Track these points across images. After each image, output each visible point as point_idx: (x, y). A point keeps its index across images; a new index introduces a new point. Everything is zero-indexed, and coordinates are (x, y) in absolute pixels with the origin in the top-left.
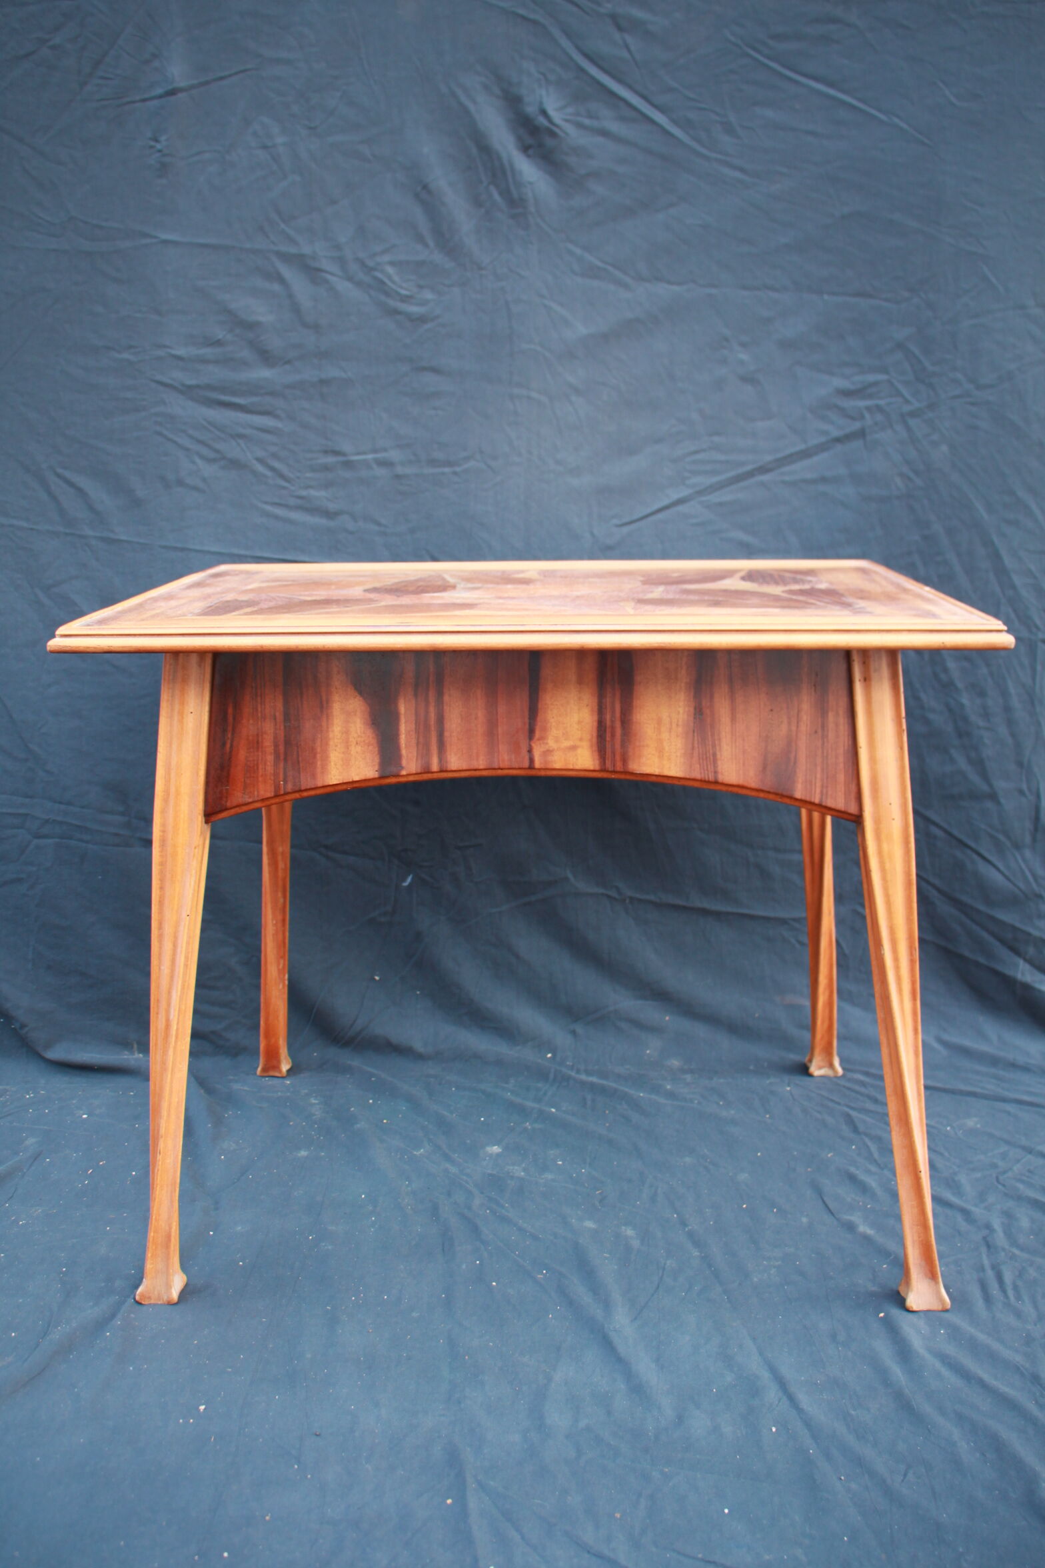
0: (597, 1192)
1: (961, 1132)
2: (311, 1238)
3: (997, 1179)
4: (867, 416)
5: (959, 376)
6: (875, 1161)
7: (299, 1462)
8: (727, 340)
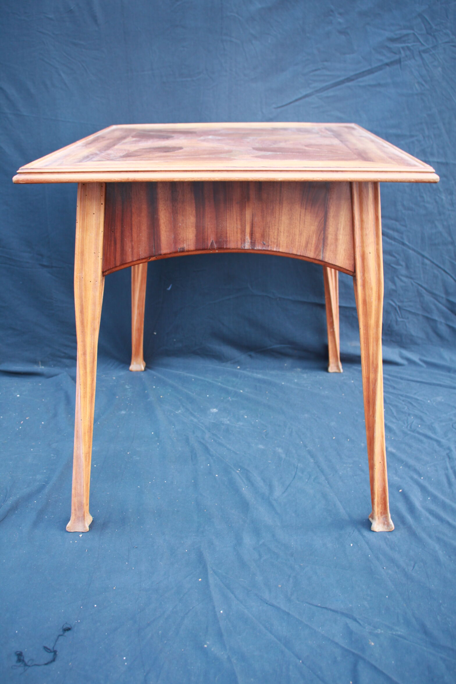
0: (264, 431)
1: (435, 403)
2: (128, 453)
3: (452, 426)
4: (402, 52)
5: (448, 31)
6: (395, 417)
7: (128, 562)
8: (332, 11)
